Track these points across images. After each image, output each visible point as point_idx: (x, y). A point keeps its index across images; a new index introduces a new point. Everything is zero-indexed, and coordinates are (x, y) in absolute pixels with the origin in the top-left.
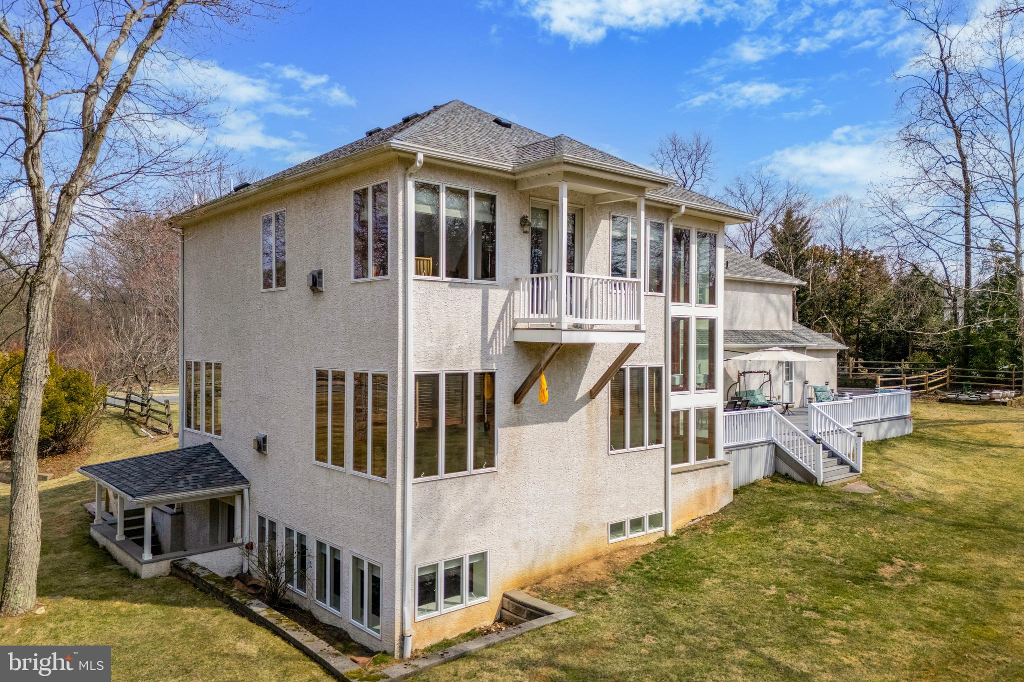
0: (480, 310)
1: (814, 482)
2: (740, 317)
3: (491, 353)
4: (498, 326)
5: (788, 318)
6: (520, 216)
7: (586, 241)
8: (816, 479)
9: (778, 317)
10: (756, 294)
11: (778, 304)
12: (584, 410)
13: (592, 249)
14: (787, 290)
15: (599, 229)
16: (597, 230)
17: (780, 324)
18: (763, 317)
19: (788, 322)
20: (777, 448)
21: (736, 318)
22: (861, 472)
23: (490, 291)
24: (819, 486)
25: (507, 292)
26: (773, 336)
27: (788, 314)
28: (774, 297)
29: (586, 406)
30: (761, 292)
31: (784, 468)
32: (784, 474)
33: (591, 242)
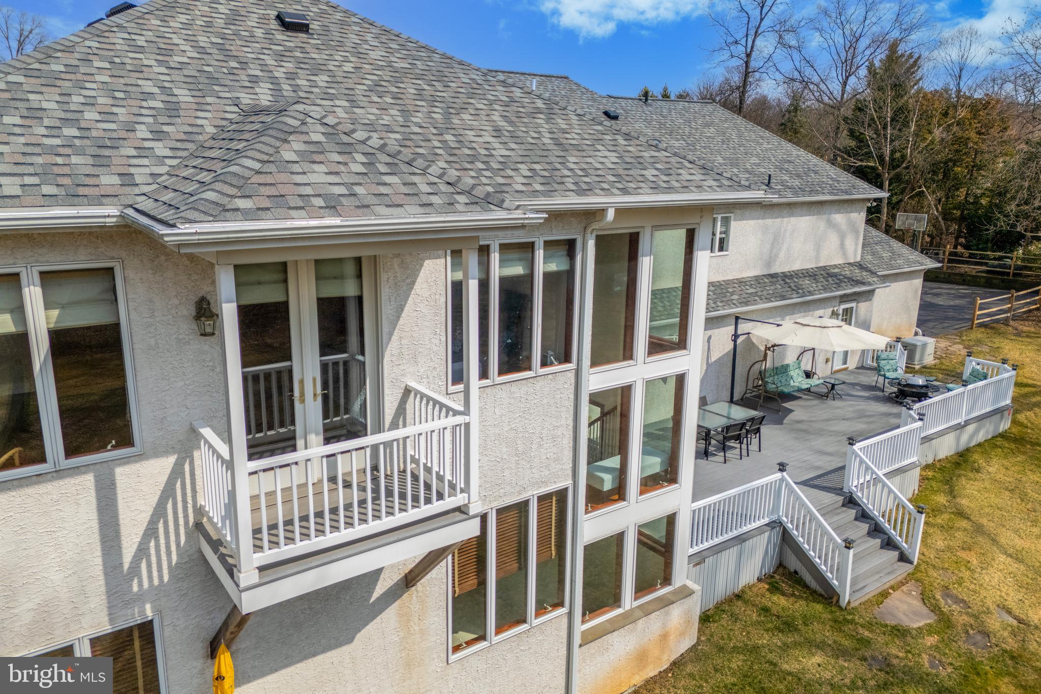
0: (94, 516)
1: (834, 600)
2: (782, 255)
3: (135, 588)
4: (151, 532)
5: (856, 245)
6: (194, 298)
7: (387, 310)
8: (839, 596)
9: (842, 245)
10: (811, 217)
11: (844, 227)
12: (391, 614)
13: (401, 322)
14: (858, 206)
15: (419, 280)
16: (413, 283)
17: (844, 254)
18: (818, 249)
19: (856, 250)
20: (786, 536)
21: (776, 256)
22: (915, 563)
23: (119, 471)
24: (840, 608)
25: (172, 460)
26: (830, 275)
27: (857, 238)
28: (839, 218)
29: (397, 603)
30: (819, 213)
31: (793, 563)
32: (792, 570)
33: (400, 309)
